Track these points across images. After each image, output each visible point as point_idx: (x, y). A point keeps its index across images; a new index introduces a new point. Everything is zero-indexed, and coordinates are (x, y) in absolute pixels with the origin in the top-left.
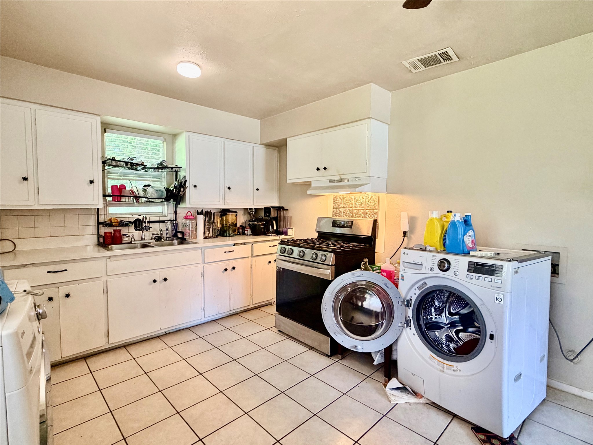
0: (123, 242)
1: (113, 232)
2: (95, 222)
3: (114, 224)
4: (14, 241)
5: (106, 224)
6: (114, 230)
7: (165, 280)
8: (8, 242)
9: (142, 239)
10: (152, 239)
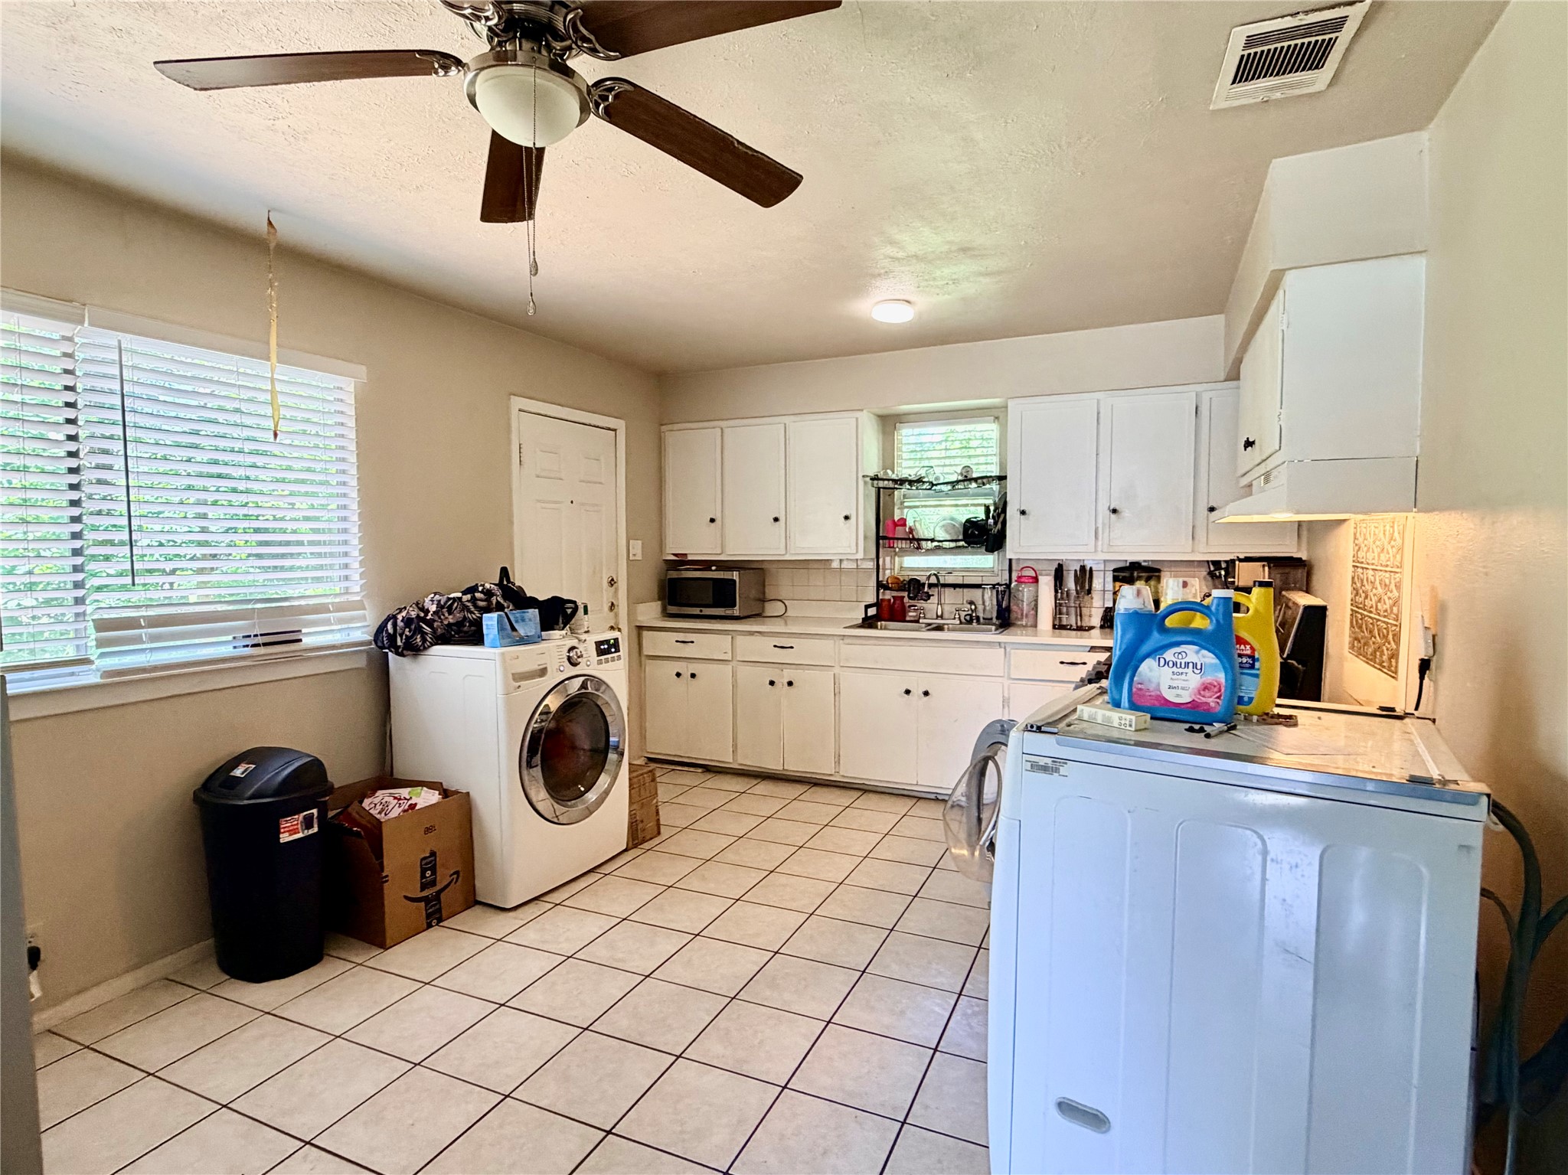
0: (908, 619)
1: (892, 600)
2: (873, 583)
3: (890, 585)
4: (786, 602)
5: (886, 587)
6: (893, 597)
7: (926, 693)
8: (780, 603)
9: (938, 616)
10: (955, 618)
